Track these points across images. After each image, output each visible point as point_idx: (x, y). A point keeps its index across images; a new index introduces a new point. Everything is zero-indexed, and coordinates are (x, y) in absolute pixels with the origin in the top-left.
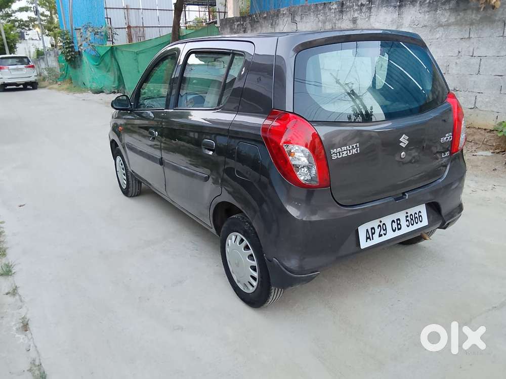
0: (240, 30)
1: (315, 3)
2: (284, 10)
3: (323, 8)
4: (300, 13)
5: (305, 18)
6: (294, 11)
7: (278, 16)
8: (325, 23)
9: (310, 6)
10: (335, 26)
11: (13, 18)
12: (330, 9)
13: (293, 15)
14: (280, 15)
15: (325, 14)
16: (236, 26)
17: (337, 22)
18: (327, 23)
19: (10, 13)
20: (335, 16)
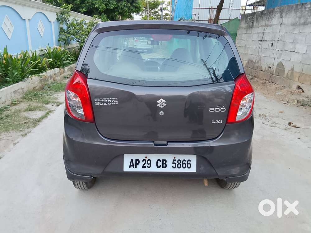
0: (250, 22)
1: (296, 4)
2: (276, 9)
3: (301, 7)
4: (286, 11)
5: (288, 14)
6: (282, 10)
7: (273, 13)
8: (300, 18)
9: (293, 6)
10: (307, 21)
11: (157, 14)
12: (306, 8)
13: (281, 12)
14: (274, 12)
15: (302, 11)
16: (248, 19)
17: (308, 18)
18: (302, 19)
19: (157, 11)
20: (308, 13)
